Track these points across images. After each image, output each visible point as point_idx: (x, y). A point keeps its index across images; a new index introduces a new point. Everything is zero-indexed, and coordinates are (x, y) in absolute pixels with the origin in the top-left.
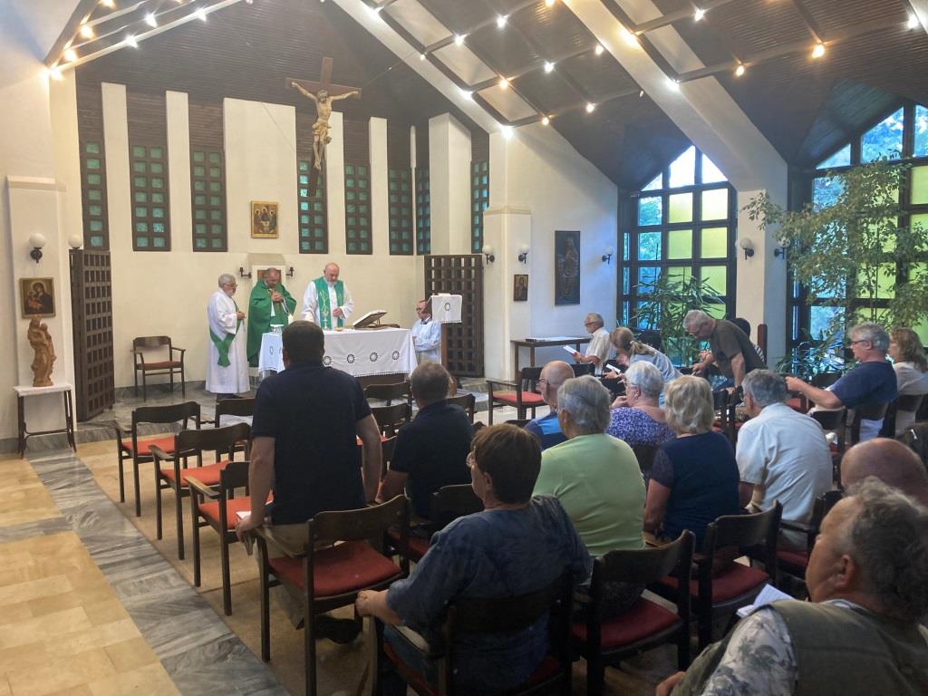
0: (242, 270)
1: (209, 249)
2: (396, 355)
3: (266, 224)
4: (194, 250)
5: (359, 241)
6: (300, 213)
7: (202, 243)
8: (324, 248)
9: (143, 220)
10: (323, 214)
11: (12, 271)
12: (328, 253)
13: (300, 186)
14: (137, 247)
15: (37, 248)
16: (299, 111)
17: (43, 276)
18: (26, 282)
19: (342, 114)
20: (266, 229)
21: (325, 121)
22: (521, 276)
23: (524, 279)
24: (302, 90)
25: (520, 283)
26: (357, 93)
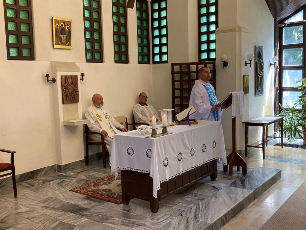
0: (47, 76)
2: (214, 144)
3: (64, 37)
5: (121, 53)
6: (85, 30)
7: (14, 52)
8: (100, 59)
10: (99, 31)
12: (103, 62)
13: (84, 8)
20: (64, 41)
22: (246, 76)
23: (248, 79)
25: (246, 81)
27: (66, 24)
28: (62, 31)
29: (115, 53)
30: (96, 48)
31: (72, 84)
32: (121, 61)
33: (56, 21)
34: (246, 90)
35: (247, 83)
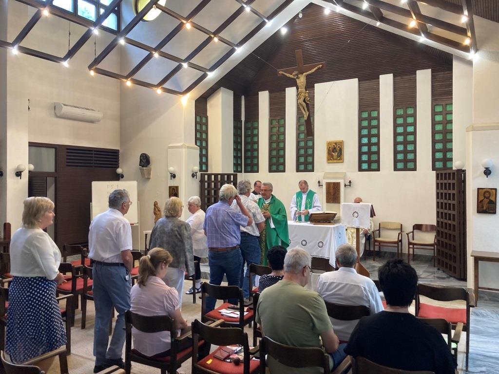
0: (319, 182)
1: (306, 170)
2: (321, 244)
4: (297, 171)
5: (405, 161)
6: (361, 145)
7: (302, 167)
8: (377, 168)
9: (274, 157)
10: (378, 144)
11: (167, 183)
12: (379, 171)
13: (361, 128)
14: (271, 171)
15: (171, 174)
16: (362, 80)
17: (176, 185)
18: (170, 187)
19: (392, 75)
20: (335, 157)
21: (302, 90)
22: (485, 190)
23: (491, 193)
24: (286, 74)
25: (485, 197)
26: (321, 66)
27: (337, 144)
28: (334, 150)
29: (396, 161)
30: (372, 159)
31: (334, 188)
32: (405, 169)
33: (329, 144)
34: (485, 208)
35: (487, 198)
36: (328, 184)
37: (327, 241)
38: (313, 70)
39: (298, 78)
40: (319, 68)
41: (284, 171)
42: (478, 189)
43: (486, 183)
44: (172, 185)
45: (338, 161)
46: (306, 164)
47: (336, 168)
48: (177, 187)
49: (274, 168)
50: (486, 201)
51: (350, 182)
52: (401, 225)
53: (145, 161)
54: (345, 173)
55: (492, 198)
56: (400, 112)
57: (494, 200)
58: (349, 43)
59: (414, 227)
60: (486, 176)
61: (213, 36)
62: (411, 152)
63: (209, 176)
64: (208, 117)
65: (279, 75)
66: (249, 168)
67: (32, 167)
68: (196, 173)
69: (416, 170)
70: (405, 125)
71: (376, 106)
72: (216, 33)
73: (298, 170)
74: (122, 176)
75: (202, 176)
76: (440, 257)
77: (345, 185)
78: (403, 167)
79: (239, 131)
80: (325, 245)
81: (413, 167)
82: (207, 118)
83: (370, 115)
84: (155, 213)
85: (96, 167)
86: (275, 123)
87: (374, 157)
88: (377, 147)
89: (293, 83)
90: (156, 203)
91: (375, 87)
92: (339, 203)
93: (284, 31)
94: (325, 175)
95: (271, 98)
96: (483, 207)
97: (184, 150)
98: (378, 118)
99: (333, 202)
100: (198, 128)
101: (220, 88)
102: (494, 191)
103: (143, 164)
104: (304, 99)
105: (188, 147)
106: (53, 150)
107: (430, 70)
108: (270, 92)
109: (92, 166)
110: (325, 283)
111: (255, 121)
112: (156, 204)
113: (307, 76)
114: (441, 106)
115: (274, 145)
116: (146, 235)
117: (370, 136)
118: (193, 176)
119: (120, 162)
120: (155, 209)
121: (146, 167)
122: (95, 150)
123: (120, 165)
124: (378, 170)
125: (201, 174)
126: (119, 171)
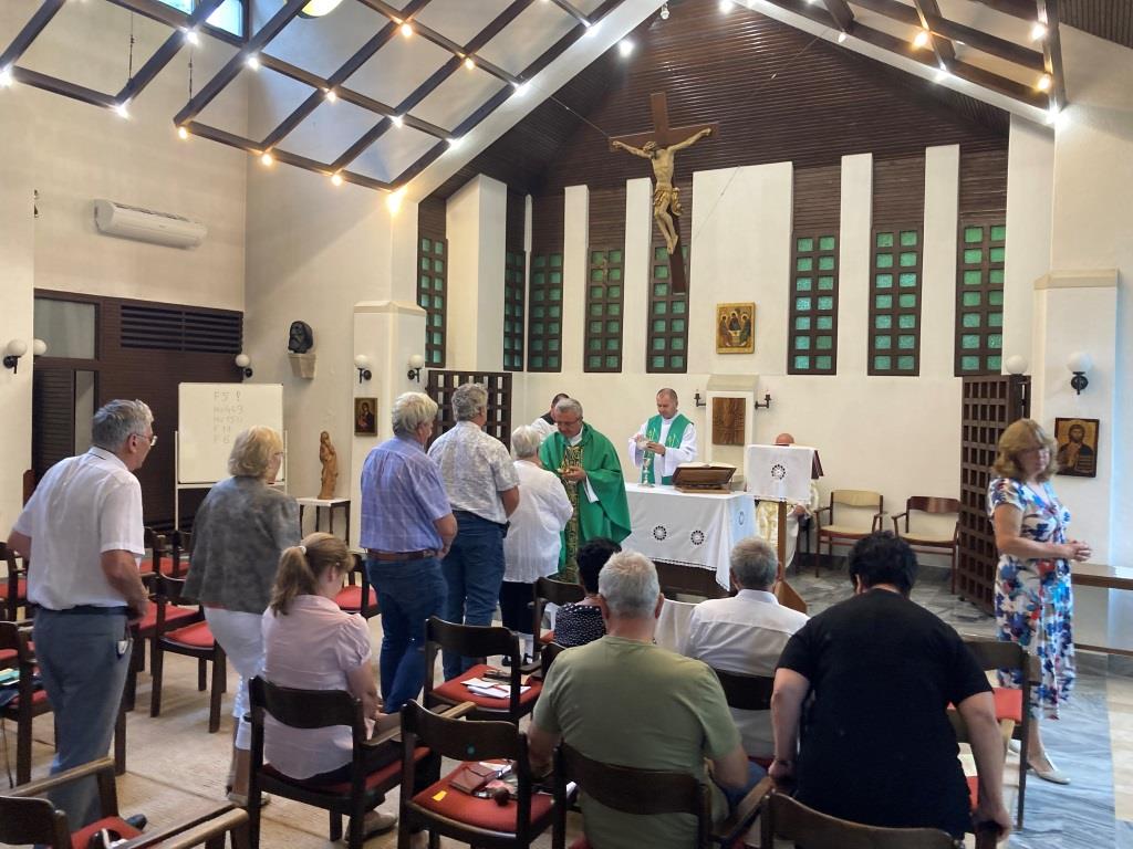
0: (697, 397)
1: (668, 369)
2: (697, 537)
3: (736, 334)
4: (649, 371)
5: (895, 353)
6: (794, 315)
7: (660, 362)
8: (829, 367)
9: (597, 337)
10: (833, 313)
11: (352, 391)
12: (835, 373)
13: (795, 276)
14: (588, 368)
15: (361, 370)
16: (800, 167)
17: (371, 395)
18: (358, 401)
19: (870, 155)
20: (735, 341)
21: (663, 184)
22: (1073, 422)
23: (1086, 430)
24: (629, 148)
25: (1071, 438)
26: (709, 130)
28: (734, 324)
29: (873, 353)
30: (819, 347)
31: (731, 412)
32: (894, 371)
33: (723, 309)
34: (1070, 464)
35: (1076, 442)
36: (718, 402)
37: (712, 530)
38: (691, 141)
39: (656, 157)
40: (704, 137)
41: (618, 369)
42: (1058, 420)
43: (1076, 407)
44: (363, 395)
45: (742, 350)
46: (669, 354)
47: (736, 364)
48: (374, 401)
49: (597, 362)
50: (1075, 447)
51: (768, 398)
52: (882, 498)
53: (302, 339)
54: (758, 377)
55: (1089, 442)
56: (886, 241)
57: (1092, 446)
58: (773, 81)
59: (909, 501)
60: (1075, 392)
61: (462, 55)
62: (907, 332)
63: (449, 376)
64: (447, 241)
65: (612, 150)
66: (539, 362)
67: (42, 347)
68: (418, 369)
69: (918, 375)
70: (897, 271)
71: (832, 226)
72: (470, 49)
73: (650, 369)
74: (249, 373)
75: (432, 377)
76: (965, 572)
77: (757, 406)
78: (888, 368)
79: (518, 274)
80: (708, 538)
81: (911, 367)
82: (445, 244)
83: (817, 245)
84: (323, 459)
85: (187, 349)
86: (600, 259)
87: (824, 343)
88: (830, 319)
89: (644, 169)
90: (325, 436)
91: (830, 182)
92: (741, 444)
93: (627, 49)
94: (711, 380)
95: (593, 203)
96: (1066, 462)
97: (390, 316)
98: (834, 254)
99: (727, 444)
100: (425, 266)
101: (475, 175)
102: (1093, 425)
103: (296, 345)
104: (669, 206)
105: (401, 310)
106: (91, 309)
107: (957, 147)
108: (589, 188)
109: (180, 349)
110: (704, 624)
111: (556, 254)
112: (324, 439)
113: (678, 155)
114: (980, 230)
115: (598, 310)
116: (302, 507)
117: (815, 295)
118: (411, 375)
119: (244, 339)
120: (322, 449)
121: (304, 352)
122: (188, 311)
123: (243, 347)
124: (832, 371)
125: (430, 371)
126: (242, 360)
